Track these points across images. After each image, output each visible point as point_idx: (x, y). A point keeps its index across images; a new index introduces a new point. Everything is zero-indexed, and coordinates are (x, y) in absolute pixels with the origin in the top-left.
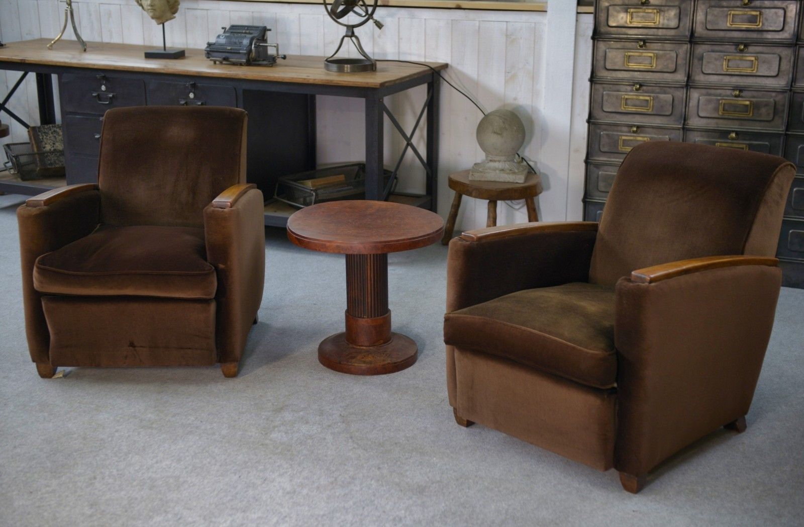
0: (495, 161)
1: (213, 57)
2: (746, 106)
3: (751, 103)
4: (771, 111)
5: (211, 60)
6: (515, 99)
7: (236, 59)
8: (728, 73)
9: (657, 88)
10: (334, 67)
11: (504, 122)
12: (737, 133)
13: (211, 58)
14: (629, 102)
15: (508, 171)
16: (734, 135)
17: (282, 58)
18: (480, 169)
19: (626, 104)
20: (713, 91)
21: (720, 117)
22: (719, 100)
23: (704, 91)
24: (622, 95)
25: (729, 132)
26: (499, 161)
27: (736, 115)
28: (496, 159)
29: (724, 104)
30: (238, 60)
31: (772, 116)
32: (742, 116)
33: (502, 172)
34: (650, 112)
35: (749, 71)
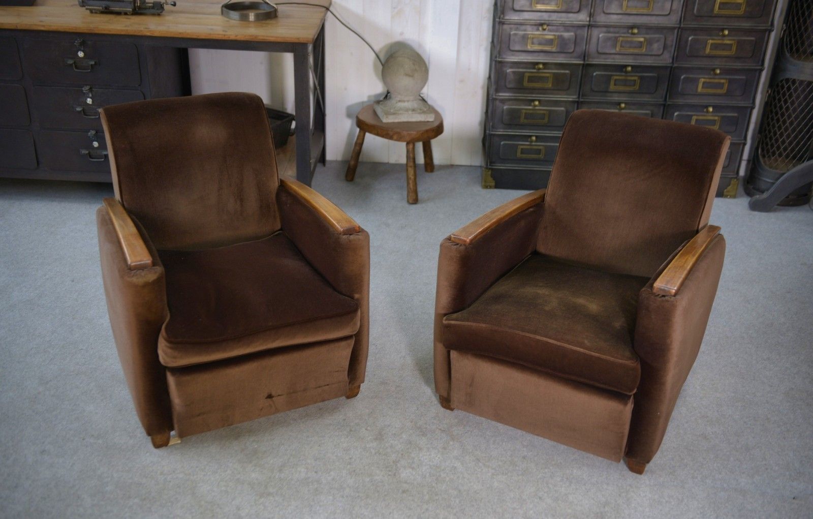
0: (404, 101)
1: (89, 6)
2: (641, 42)
3: (645, 40)
4: (662, 47)
5: (87, 9)
6: (402, 34)
7: (120, 8)
8: (626, 12)
9: (560, 27)
10: (235, 15)
11: (414, 64)
12: (632, 67)
13: (86, 7)
14: (535, 41)
15: (419, 111)
16: (629, 69)
17: (172, 5)
18: (392, 111)
19: (533, 43)
20: (612, 30)
21: (617, 53)
22: (618, 37)
23: (604, 29)
24: (529, 34)
25: (626, 66)
26: (408, 101)
27: (632, 51)
28: (406, 99)
29: (622, 41)
30: (121, 9)
31: (662, 50)
32: (636, 51)
33: (413, 112)
34: (554, 49)
35: (645, 11)
